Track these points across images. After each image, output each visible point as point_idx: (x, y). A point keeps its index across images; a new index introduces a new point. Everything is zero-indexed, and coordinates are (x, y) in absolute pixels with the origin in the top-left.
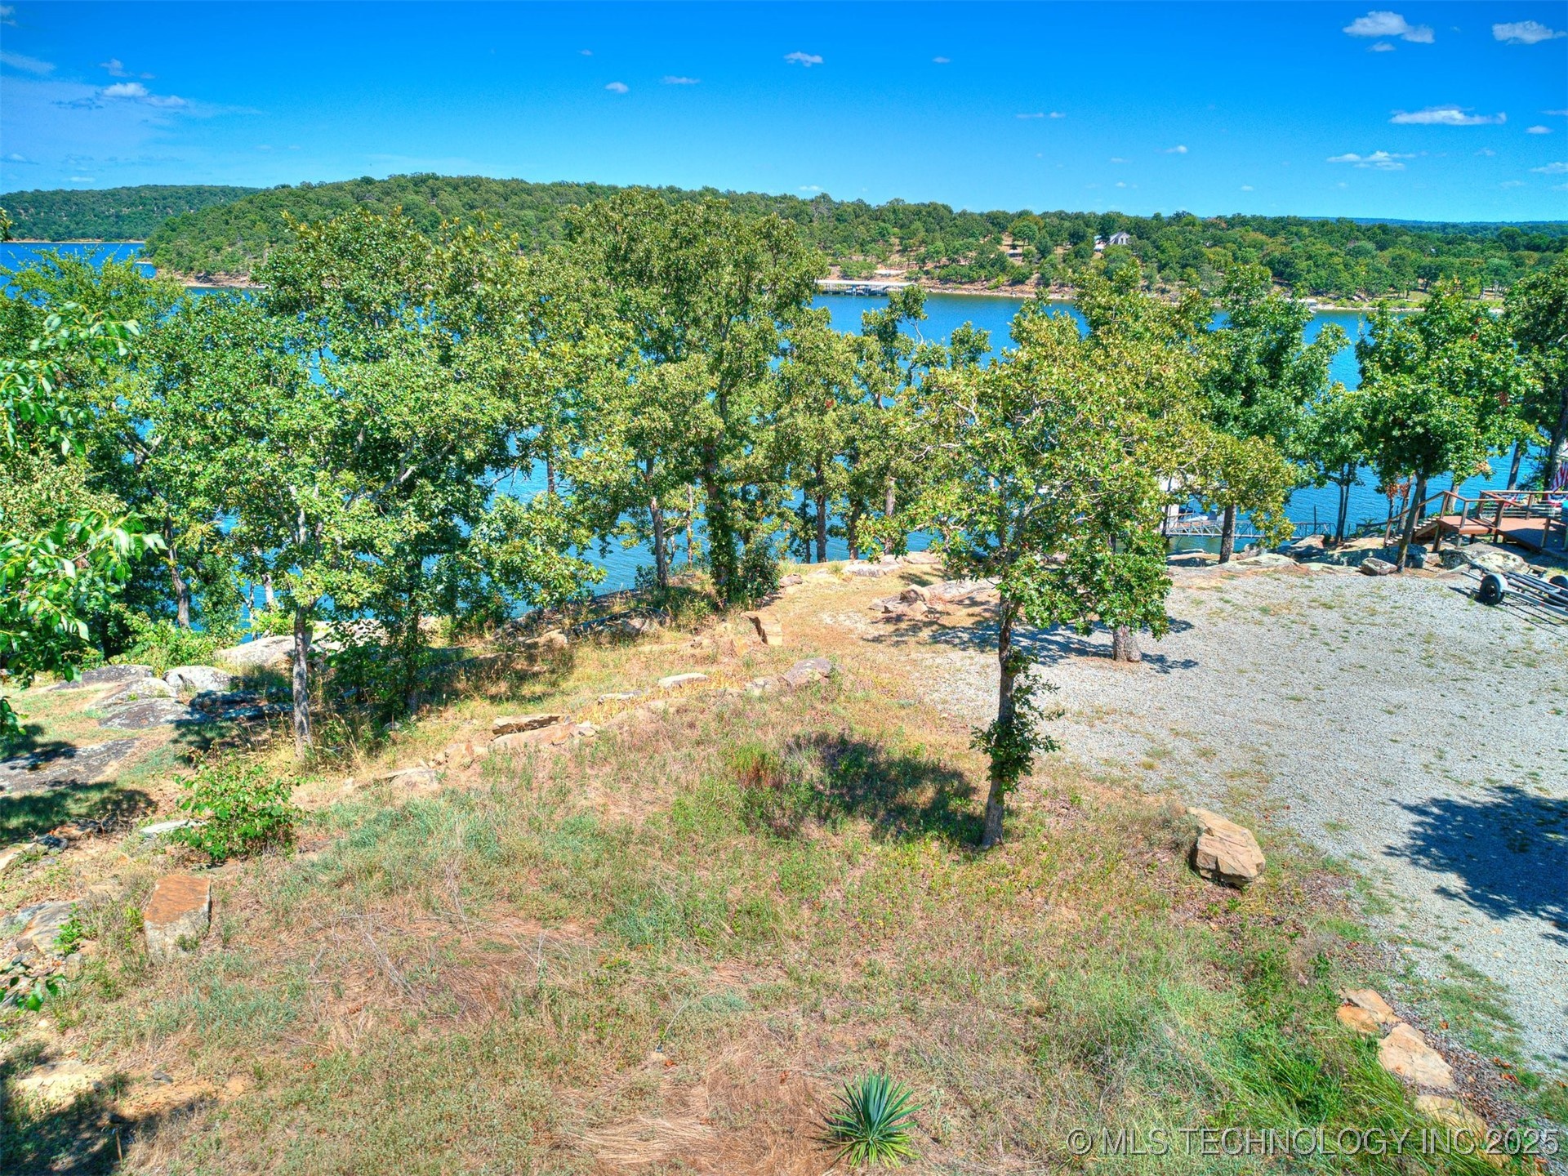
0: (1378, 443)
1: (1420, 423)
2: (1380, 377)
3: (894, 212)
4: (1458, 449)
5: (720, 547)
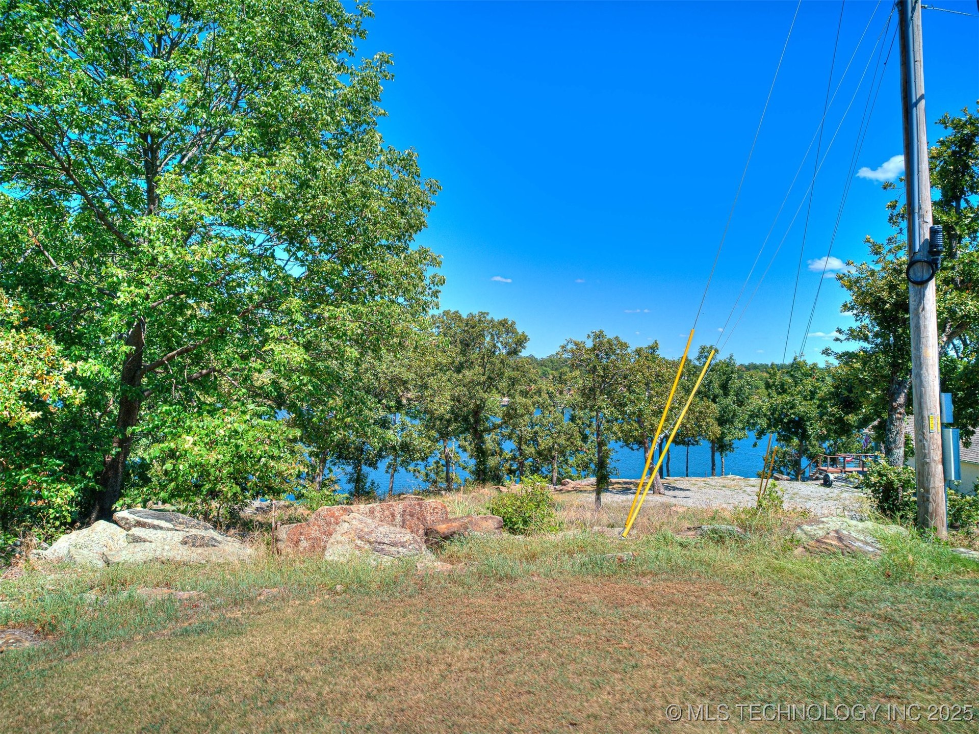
0: (778, 425)
1: (793, 413)
2: (776, 396)
3: (552, 362)
4: (811, 425)
5: (480, 461)
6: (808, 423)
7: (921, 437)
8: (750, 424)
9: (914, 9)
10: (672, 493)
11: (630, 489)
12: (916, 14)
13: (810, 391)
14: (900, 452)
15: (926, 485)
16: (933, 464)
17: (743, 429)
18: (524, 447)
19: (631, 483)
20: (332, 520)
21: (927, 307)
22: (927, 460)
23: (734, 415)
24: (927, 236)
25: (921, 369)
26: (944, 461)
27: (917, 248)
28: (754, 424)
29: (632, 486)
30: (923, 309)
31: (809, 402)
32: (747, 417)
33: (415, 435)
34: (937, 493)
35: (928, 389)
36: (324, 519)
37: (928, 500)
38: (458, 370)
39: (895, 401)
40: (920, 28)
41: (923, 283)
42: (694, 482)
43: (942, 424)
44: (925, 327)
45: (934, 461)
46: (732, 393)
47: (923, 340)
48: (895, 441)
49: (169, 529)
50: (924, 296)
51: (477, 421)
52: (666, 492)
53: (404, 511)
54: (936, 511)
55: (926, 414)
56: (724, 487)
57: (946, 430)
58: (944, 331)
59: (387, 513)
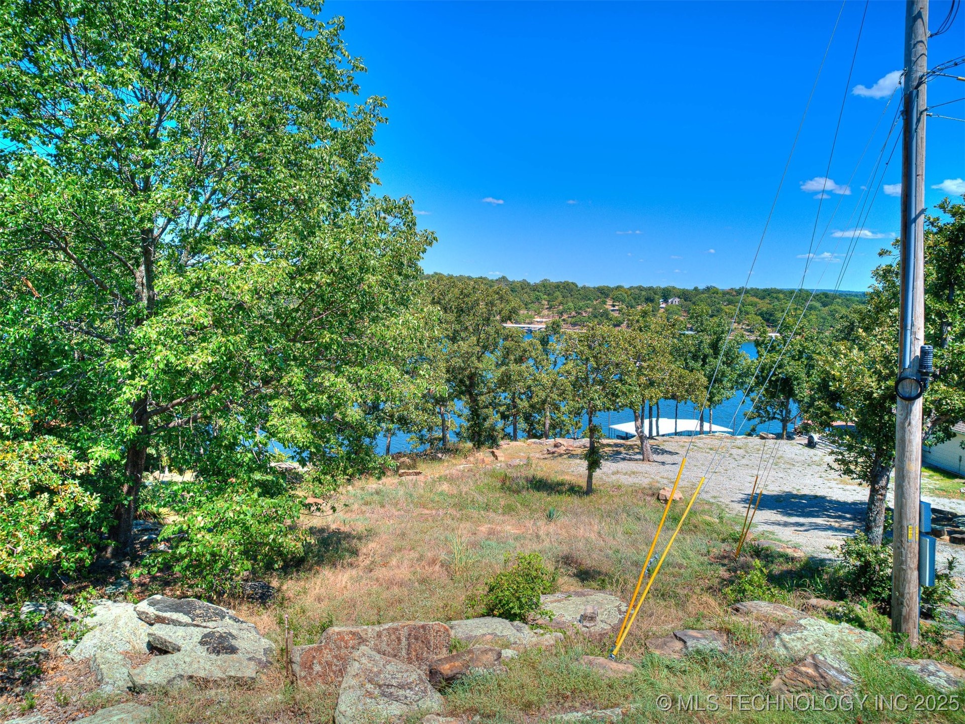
3: (544, 286)
4: (798, 384)
6: (795, 383)
7: (899, 545)
8: (738, 384)
9: (918, 120)
10: (660, 458)
11: (620, 453)
12: (920, 125)
13: (799, 351)
14: (879, 531)
15: (901, 590)
16: (909, 571)
17: (732, 388)
18: (518, 401)
19: (621, 445)
20: (343, 644)
21: (913, 422)
22: (904, 567)
23: (723, 375)
24: (918, 353)
25: (904, 481)
26: (920, 568)
27: (908, 363)
28: (743, 383)
29: (622, 449)
30: (910, 424)
31: (797, 363)
32: (736, 376)
33: (412, 408)
34: (911, 598)
35: (909, 501)
36: (335, 643)
37: (902, 604)
38: (453, 339)
39: (878, 483)
40: (924, 140)
41: (912, 399)
42: (682, 444)
43: (920, 532)
44: (910, 441)
45: (910, 568)
46: (722, 353)
47: (907, 454)
48: (875, 520)
49: (186, 625)
50: (911, 410)
51: (472, 385)
52: (655, 457)
53: (410, 635)
54: (909, 614)
55: (905, 523)
56: (711, 449)
57: (924, 538)
58: (929, 416)
59: (393, 637)
